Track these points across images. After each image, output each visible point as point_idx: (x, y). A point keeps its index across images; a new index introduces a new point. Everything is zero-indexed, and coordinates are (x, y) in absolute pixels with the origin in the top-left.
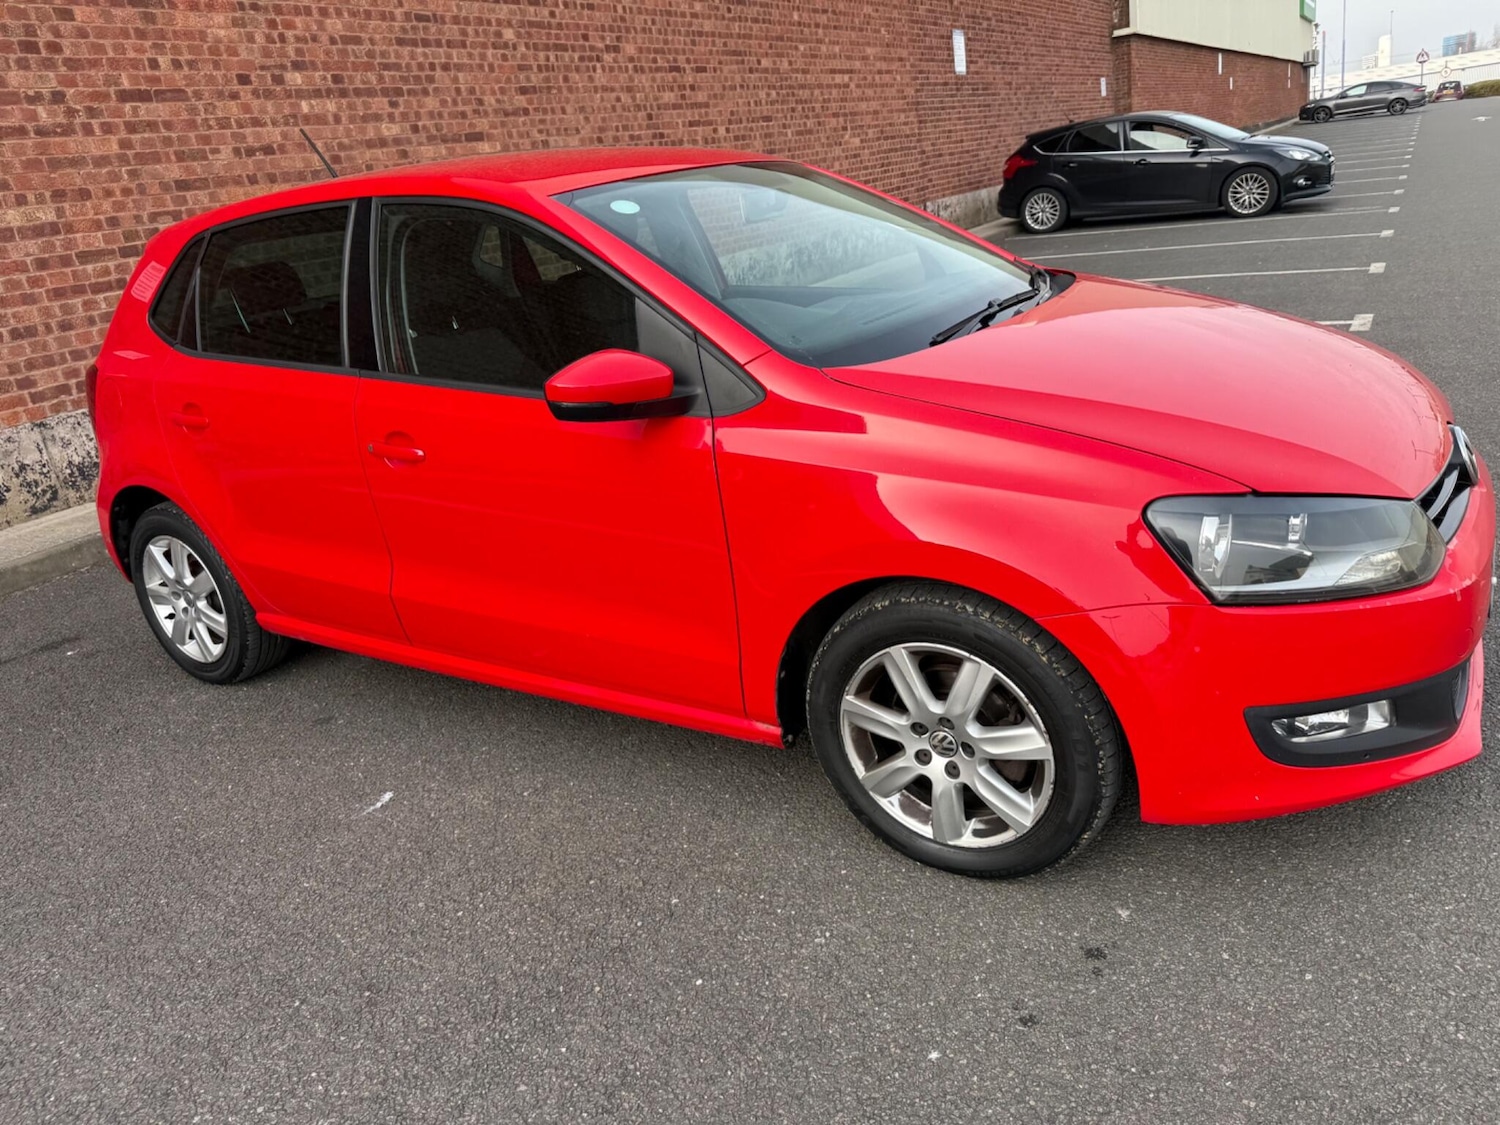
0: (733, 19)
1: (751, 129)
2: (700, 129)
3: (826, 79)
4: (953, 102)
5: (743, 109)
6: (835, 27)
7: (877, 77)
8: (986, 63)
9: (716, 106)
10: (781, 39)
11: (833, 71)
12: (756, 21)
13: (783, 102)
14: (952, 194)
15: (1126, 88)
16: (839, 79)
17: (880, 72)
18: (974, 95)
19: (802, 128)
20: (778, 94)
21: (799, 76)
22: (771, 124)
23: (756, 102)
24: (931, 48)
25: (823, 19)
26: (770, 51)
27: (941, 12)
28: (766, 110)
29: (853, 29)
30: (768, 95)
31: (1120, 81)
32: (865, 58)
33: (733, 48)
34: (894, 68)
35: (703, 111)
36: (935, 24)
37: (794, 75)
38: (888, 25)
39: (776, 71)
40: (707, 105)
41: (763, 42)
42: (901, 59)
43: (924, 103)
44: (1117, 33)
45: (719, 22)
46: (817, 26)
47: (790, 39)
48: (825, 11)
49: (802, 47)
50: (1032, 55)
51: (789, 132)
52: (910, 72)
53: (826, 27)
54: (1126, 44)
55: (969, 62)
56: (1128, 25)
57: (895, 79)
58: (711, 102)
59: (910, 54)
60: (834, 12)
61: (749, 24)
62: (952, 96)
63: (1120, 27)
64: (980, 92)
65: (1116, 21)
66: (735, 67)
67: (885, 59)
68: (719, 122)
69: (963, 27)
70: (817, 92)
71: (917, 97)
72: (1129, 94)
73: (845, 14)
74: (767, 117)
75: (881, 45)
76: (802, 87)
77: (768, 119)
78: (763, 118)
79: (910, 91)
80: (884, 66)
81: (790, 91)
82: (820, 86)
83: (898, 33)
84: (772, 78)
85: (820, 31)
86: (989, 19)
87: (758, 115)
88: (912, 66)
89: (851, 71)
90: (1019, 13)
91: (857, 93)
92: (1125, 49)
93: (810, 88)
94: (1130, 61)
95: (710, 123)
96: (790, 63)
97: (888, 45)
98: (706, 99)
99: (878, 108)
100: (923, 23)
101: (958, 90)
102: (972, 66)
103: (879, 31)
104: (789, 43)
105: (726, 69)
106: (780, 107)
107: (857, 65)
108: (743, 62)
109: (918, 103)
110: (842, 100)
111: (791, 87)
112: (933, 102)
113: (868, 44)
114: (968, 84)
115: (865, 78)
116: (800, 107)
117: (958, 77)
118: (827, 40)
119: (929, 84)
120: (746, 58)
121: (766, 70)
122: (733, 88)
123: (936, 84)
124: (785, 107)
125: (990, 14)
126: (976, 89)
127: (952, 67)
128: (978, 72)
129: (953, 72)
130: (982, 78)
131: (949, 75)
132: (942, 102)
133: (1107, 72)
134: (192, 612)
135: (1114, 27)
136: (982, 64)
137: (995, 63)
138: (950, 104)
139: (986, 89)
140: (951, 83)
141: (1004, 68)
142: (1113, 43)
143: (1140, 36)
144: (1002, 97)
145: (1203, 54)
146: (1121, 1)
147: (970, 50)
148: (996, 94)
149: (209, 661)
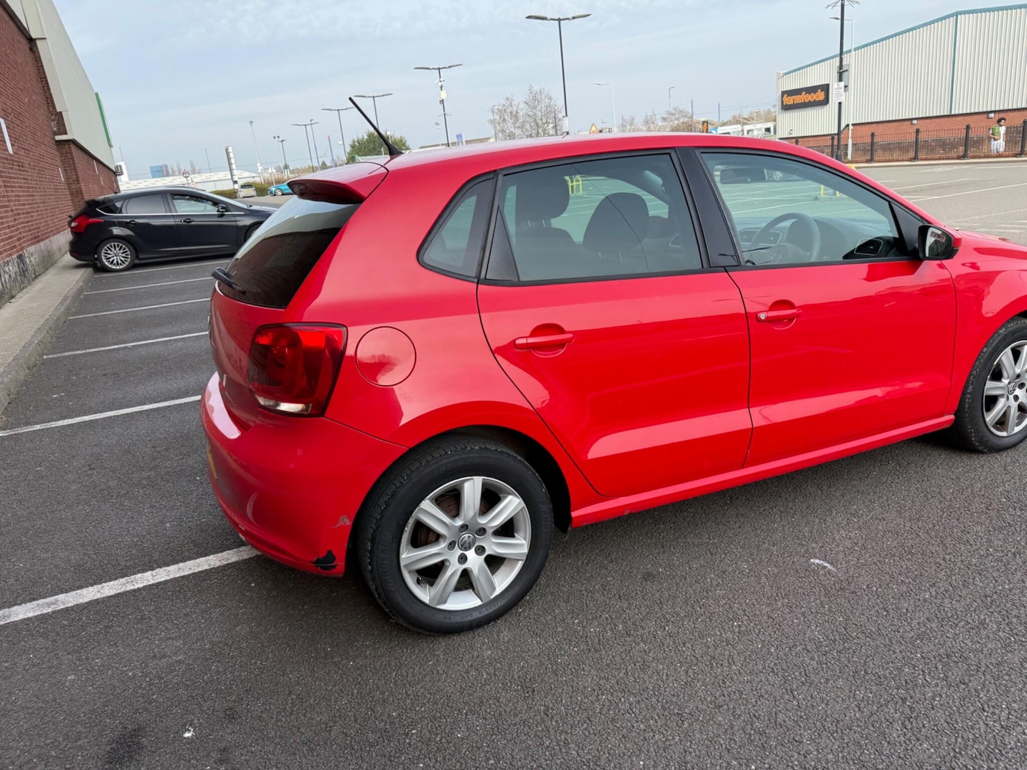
4: (13, 173)
8: (18, 146)
14: (32, 244)
15: (74, 177)
18: (19, 170)
31: (68, 171)
43: (3, 172)
44: (58, 138)
50: (32, 145)
54: (67, 146)
55: (12, 145)
56: (66, 133)
62: (12, 169)
63: (60, 134)
64: (21, 168)
65: (55, 129)
69: (2, 117)
72: (78, 181)
86: (10, 114)
90: (20, 113)
92: (68, 149)
94: (73, 159)
101: (13, 165)
102: (13, 148)
112: (6, 172)
114: (16, 161)
117: (10, 155)
123: (4, 158)
125: (10, 110)
126: (19, 166)
127: (6, 146)
128: (16, 153)
129: (7, 151)
130: (19, 158)
131: (7, 153)
132: (9, 173)
133: (59, 163)
134: (471, 554)
135: (55, 134)
136: (16, 147)
137: (21, 148)
138: (12, 175)
139: (23, 167)
140: (9, 159)
141: (25, 153)
142: (56, 144)
143: (74, 142)
144: (30, 174)
145: (90, 159)
146: (56, 115)
147: (9, 136)
148: (27, 172)
149: (492, 597)
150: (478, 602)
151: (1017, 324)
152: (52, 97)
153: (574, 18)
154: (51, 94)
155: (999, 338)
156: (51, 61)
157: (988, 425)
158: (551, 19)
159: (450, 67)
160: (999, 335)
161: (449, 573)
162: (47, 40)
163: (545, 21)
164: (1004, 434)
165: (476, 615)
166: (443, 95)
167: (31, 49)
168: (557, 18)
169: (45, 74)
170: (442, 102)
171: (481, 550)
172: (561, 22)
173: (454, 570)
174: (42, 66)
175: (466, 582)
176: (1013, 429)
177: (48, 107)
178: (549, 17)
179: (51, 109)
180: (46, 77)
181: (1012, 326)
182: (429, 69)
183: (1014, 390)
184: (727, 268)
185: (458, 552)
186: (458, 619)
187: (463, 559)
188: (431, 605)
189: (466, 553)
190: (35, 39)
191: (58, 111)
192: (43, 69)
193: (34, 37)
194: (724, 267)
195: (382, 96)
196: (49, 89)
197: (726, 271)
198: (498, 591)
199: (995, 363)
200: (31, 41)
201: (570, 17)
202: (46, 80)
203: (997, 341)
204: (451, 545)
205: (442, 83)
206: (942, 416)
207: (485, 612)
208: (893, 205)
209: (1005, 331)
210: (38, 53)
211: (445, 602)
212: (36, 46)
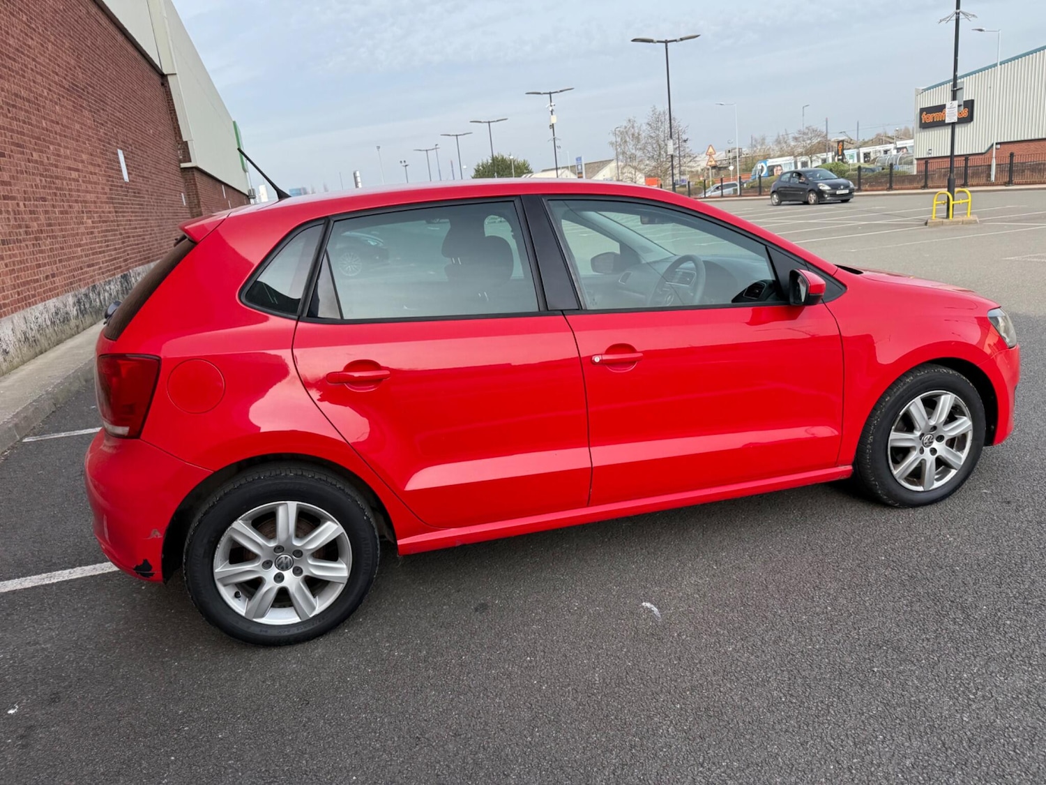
0: (12, 118)
1: (37, 206)
2: (9, 202)
3: (67, 173)
4: (127, 200)
5: (29, 189)
6: (65, 136)
7: (91, 176)
8: (135, 175)
9: (15, 185)
10: (39, 139)
11: (70, 169)
12: (24, 122)
13: (50, 188)
14: (139, 265)
15: (196, 201)
16: (74, 175)
17: (91, 173)
18: (135, 196)
19: (62, 209)
20: (46, 180)
21: (54, 169)
22: (47, 203)
23: (35, 185)
24: (110, 160)
25: (58, 128)
26: (36, 147)
27: (111, 136)
28: (41, 192)
29: (73, 139)
30: (41, 180)
31: (191, 196)
32: (82, 162)
33: (17, 142)
34: (97, 171)
35: (9, 188)
36: (109, 144)
37: (51, 168)
38: (88, 140)
39: (42, 163)
40: (9, 184)
41: (31, 140)
42: (99, 166)
43: (115, 199)
44: (184, 165)
45: (5, 119)
46: (56, 133)
47: (44, 140)
48: (58, 123)
49: (51, 147)
50: (153, 173)
51: (56, 210)
52: (105, 176)
53: (60, 135)
54: (190, 173)
55: (129, 173)
56: (190, 161)
57: (99, 180)
58: (12, 181)
59: (103, 163)
60: (62, 125)
61: (21, 124)
62: (126, 195)
63: (185, 162)
64: (137, 195)
65: (181, 157)
66: (19, 156)
67: (92, 164)
68: (19, 198)
69: (121, 149)
70: (65, 182)
71: (112, 194)
72: (199, 205)
73: (68, 127)
74: (43, 198)
75: (88, 154)
76: (57, 178)
77: (44, 199)
78: (42, 198)
79: (107, 190)
80: (91, 168)
81: (52, 180)
82: (65, 178)
83: (94, 146)
84: (41, 168)
85: (58, 137)
86: (131, 145)
87: (38, 196)
88: (105, 171)
89: (77, 170)
90: (142, 144)
91: (83, 187)
92: (191, 176)
93: (61, 180)
94: (195, 184)
95: (14, 198)
96: (48, 159)
97: (91, 155)
98: (9, 180)
99: (96, 199)
100: (104, 141)
101: (128, 192)
102: (130, 176)
103: (85, 143)
104: (44, 143)
105: (15, 155)
106: (49, 191)
107: (80, 166)
108: (23, 153)
109: (112, 198)
110: (78, 191)
111: (51, 177)
112: (119, 199)
113: (82, 152)
114: (132, 189)
115: (85, 177)
116: (58, 192)
117: (126, 183)
118: (62, 144)
119: (115, 186)
120: (25, 150)
121: (36, 162)
122: (22, 172)
123: (118, 186)
124: (51, 191)
125: (131, 141)
126: (135, 193)
127: (122, 175)
128: (133, 181)
129: (123, 179)
130: (136, 185)
131: (122, 181)
132: (122, 199)
133: (183, 190)
134: (288, 574)
135: (181, 161)
136: (133, 175)
137: (139, 176)
138: (126, 201)
139: (139, 193)
140: (125, 187)
141: (143, 180)
142: (181, 172)
143: (197, 169)
144: (146, 199)
145: (218, 184)
146: (182, 144)
147: (127, 165)
148: (143, 197)
149: (311, 616)
150: (297, 620)
151: (928, 372)
152: (179, 128)
153: (682, 39)
154: (178, 125)
155: (904, 387)
156: (179, 95)
157: (897, 478)
158: (658, 42)
159: (561, 91)
160: (904, 384)
161: (265, 589)
162: (178, 76)
163: (651, 44)
164: (920, 489)
165: (295, 631)
166: (554, 120)
167: (163, 84)
168: (664, 40)
169: (174, 107)
170: (552, 126)
171: (298, 571)
172: (669, 44)
173: (270, 586)
174: (172, 100)
175: (283, 599)
176: (933, 484)
177: (175, 137)
178: (655, 39)
179: (178, 138)
180: (174, 110)
181: (922, 374)
182: (539, 93)
183: (932, 442)
184: (564, 312)
185: (274, 570)
186: (274, 633)
187: (279, 578)
188: (247, 617)
189: (283, 572)
190: (167, 75)
191: (184, 140)
192: (173, 102)
193: (165, 72)
194: (562, 311)
195: (498, 121)
196: (177, 120)
197: (564, 315)
198: (317, 611)
199: (901, 413)
200: (163, 77)
201: (678, 38)
202: (175, 112)
203: (901, 390)
204: (267, 565)
205: (553, 107)
206: (836, 466)
207: (302, 630)
208: (769, 249)
209: (912, 380)
210: (169, 86)
211: (262, 616)
212: (167, 81)
